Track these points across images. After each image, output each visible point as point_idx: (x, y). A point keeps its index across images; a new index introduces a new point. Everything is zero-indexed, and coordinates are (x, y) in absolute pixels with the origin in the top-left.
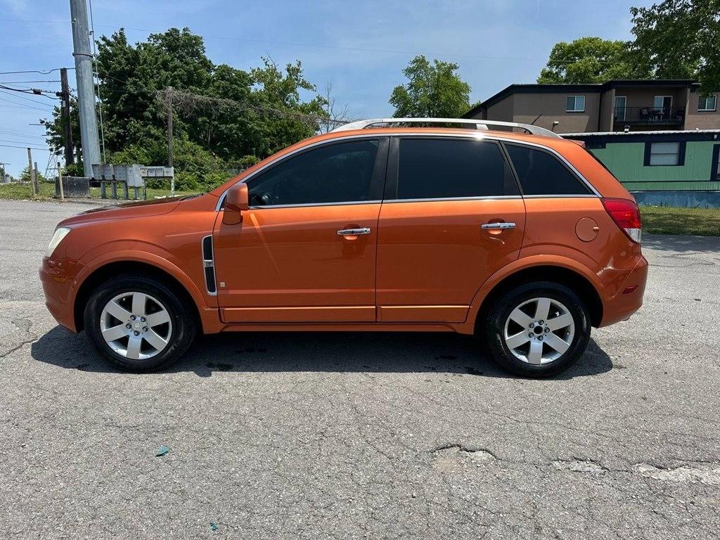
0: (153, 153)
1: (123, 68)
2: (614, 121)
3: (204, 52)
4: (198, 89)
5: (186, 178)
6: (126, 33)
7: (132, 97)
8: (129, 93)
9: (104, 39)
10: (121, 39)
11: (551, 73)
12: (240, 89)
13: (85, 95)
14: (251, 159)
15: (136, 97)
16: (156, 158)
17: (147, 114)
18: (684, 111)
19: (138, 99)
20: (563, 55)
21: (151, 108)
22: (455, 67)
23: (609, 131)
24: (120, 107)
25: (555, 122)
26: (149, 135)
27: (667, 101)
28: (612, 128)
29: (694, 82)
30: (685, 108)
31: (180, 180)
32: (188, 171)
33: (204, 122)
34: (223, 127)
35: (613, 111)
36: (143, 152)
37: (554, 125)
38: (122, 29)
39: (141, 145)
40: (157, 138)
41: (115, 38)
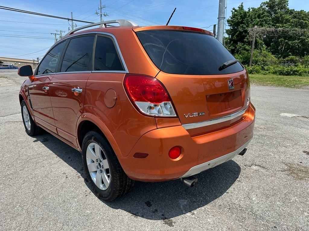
0: (244, 57)
1: (239, 21)
3: (288, 5)
4: (281, 25)
5: (256, 68)
6: (243, 5)
7: (241, 33)
8: (239, 31)
9: (234, 9)
10: (241, 8)
12: (304, 22)
13: (220, 35)
14: (292, 58)
15: (242, 32)
16: (245, 59)
17: (245, 40)
19: (243, 34)
21: (248, 37)
24: (235, 37)
26: (245, 49)
31: (253, 69)
32: (258, 65)
33: (281, 41)
34: (290, 42)
36: (240, 57)
38: (242, 3)
39: (240, 53)
40: (247, 50)
41: (239, 8)
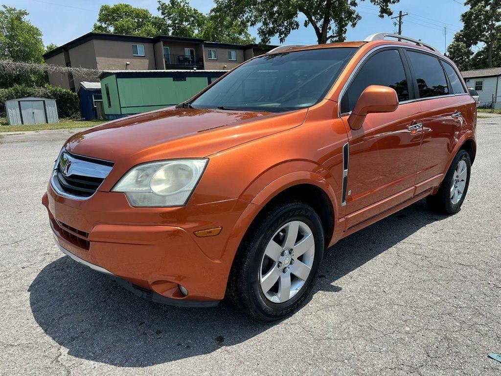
2: (166, 64)
11: (101, 26)
18: (203, 59)
20: (109, 15)
22: (25, 13)
23: (163, 69)
25: (128, 63)
27: (192, 52)
28: (165, 68)
29: (205, 40)
30: (203, 57)
35: (163, 57)
37: (127, 64)
